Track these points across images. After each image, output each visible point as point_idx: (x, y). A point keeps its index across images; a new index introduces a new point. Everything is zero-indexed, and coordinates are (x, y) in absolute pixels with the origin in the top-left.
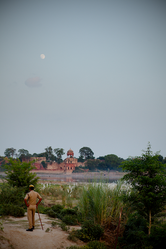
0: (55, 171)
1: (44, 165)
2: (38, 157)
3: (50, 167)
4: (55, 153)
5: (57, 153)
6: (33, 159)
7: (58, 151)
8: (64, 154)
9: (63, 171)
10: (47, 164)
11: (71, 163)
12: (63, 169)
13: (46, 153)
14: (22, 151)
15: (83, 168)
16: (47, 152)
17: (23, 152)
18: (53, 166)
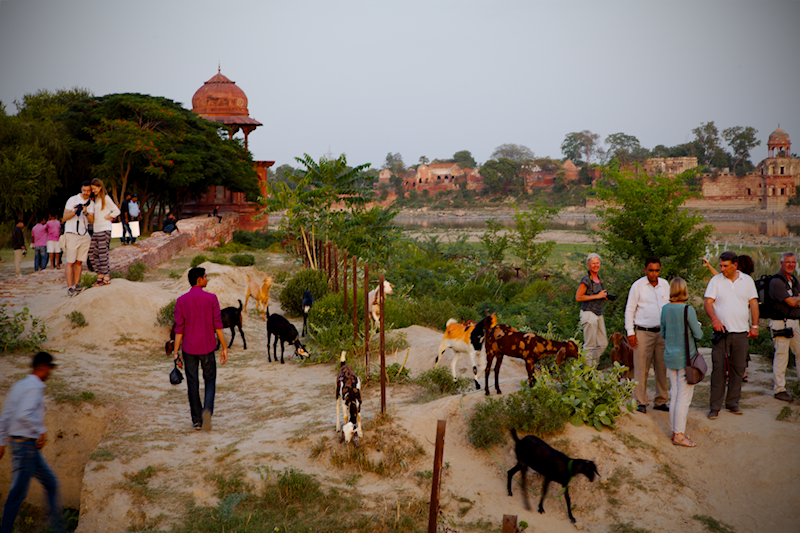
0: (728, 202)
2: (671, 156)
3: (710, 189)
4: (729, 142)
5: (733, 142)
6: (655, 164)
7: (739, 137)
9: (756, 201)
10: (701, 179)
11: (782, 173)
12: (755, 193)
13: (696, 145)
14: (619, 138)
16: (701, 138)
17: (622, 143)
18: (722, 184)
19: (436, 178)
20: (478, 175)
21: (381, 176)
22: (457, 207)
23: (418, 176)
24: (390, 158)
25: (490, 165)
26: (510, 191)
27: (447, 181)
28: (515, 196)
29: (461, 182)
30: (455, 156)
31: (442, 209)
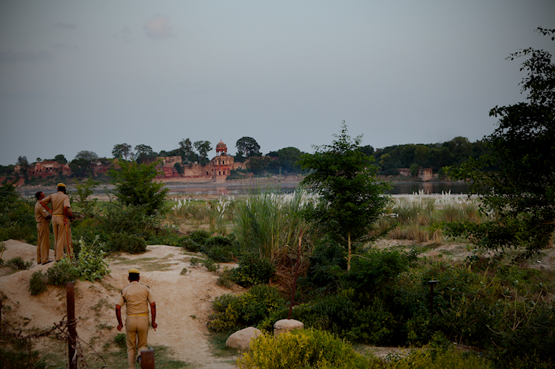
0: (197, 179)
1: (179, 170)
2: (168, 156)
3: (188, 172)
4: (197, 149)
5: (199, 149)
6: (160, 160)
7: (201, 146)
8: (211, 151)
9: (211, 178)
10: (183, 167)
11: (223, 163)
12: (211, 174)
13: (180, 150)
14: (142, 147)
15: (243, 171)
16: (183, 147)
17: (143, 150)
18: (194, 170)
19: (45, 169)
20: (68, 167)
21: (15, 169)
23: (36, 168)
24: (20, 159)
25: (74, 161)
26: (85, 175)
27: (51, 171)
28: (88, 178)
29: (60, 171)
30: (55, 157)
31: (49, 185)
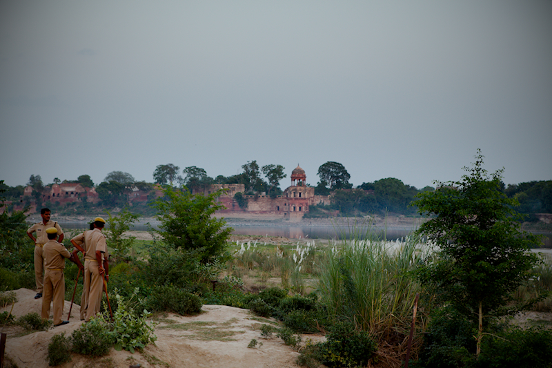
0: (264, 215)
1: (241, 202)
2: (227, 183)
4: (266, 175)
5: (268, 175)
6: (216, 188)
7: (272, 171)
8: (284, 178)
9: (282, 215)
10: (247, 199)
11: (300, 196)
12: (282, 210)
13: (244, 175)
14: (192, 170)
15: (327, 208)
16: (248, 172)
17: (195, 173)
18: (260, 203)
19: (65, 193)
20: (95, 192)
21: (26, 191)
22: (79, 214)
23: (53, 191)
24: (32, 178)
25: (103, 185)
26: (117, 203)
27: (72, 196)
28: (120, 207)
29: (83, 196)
30: (79, 178)
31: (69, 215)
